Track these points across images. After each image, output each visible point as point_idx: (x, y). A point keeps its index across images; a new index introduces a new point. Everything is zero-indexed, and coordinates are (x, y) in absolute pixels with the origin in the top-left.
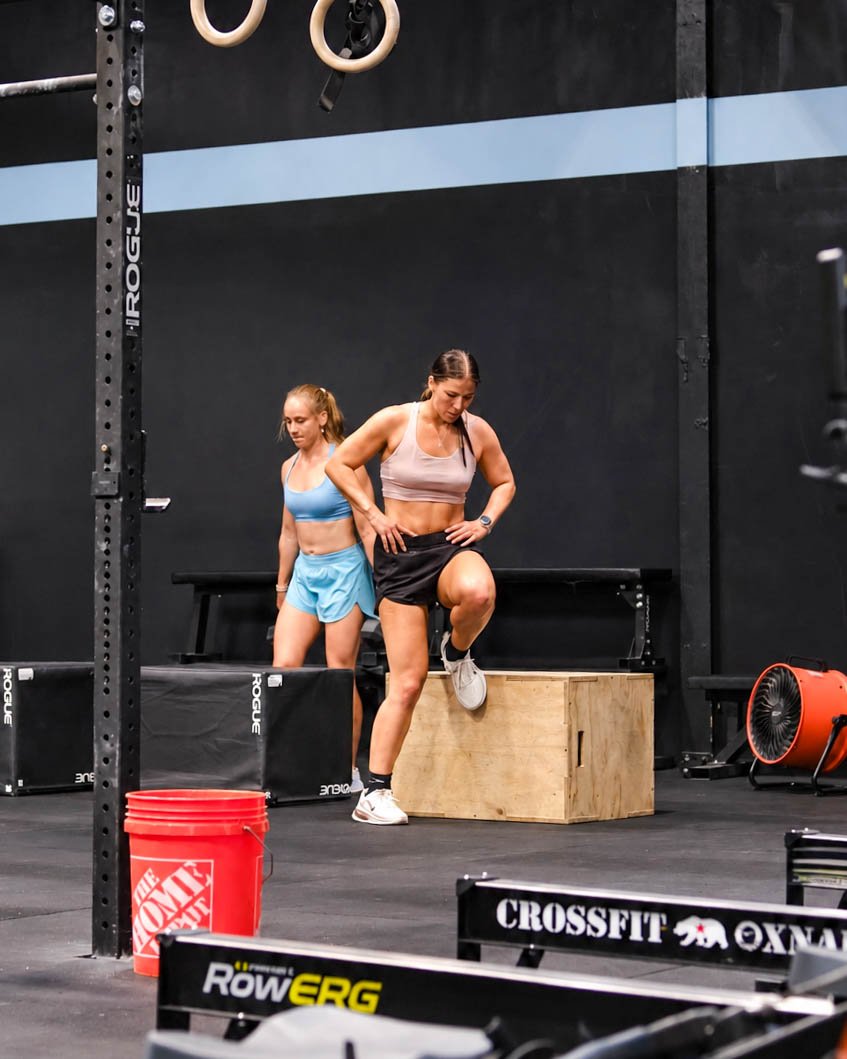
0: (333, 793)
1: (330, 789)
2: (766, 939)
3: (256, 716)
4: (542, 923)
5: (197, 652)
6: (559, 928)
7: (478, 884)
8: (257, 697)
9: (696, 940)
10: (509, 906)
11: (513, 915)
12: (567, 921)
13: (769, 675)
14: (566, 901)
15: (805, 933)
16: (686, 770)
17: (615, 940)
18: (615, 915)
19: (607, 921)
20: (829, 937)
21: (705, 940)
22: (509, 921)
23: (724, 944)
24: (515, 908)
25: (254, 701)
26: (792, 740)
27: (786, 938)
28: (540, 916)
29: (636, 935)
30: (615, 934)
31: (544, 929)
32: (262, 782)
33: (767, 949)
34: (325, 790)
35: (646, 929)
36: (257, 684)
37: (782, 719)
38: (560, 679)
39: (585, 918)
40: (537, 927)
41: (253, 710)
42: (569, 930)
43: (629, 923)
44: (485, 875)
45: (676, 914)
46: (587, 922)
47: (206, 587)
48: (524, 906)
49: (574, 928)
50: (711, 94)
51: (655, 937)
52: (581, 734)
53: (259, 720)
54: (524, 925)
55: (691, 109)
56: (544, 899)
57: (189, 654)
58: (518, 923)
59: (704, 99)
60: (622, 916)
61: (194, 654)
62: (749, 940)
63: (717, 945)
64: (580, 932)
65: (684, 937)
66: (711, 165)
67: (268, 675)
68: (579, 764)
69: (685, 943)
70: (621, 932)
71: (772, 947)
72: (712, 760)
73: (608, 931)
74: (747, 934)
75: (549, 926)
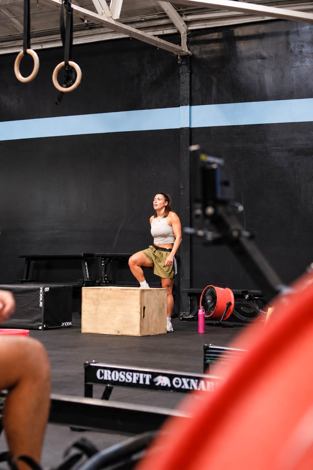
0: (65, 325)
1: (65, 324)
2: (183, 384)
3: (41, 301)
4: (111, 377)
5: (26, 279)
6: (117, 379)
7: (91, 364)
8: (41, 295)
9: (160, 384)
10: (101, 372)
11: (102, 374)
12: (119, 377)
13: (207, 289)
14: (119, 370)
15: (195, 382)
16: (181, 318)
17: (134, 384)
18: (135, 374)
19: (132, 377)
20: (202, 383)
21: (164, 384)
22: (101, 377)
23: (169, 385)
24: (103, 372)
25: (40, 296)
26: (213, 311)
27: (189, 383)
28: (111, 375)
29: (141, 382)
30: (135, 381)
31: (112, 380)
32: (43, 321)
33: (183, 387)
34: (63, 324)
35: (144, 379)
36: (41, 291)
37: (211, 303)
38: (138, 290)
39: (125, 376)
40: (110, 379)
41: (40, 299)
42: (120, 380)
43: (139, 378)
44: (94, 361)
45: (154, 375)
46: (126, 377)
47: (29, 259)
48: (106, 371)
49: (122, 379)
50: (191, 105)
51: (148, 382)
52: (144, 308)
53: (42, 302)
54: (106, 378)
55: (184, 109)
56: (112, 370)
57: (24, 280)
58: (104, 378)
59: (189, 106)
60: (137, 376)
61: (25, 280)
62: (177, 384)
63: (167, 385)
64: (123, 381)
65: (157, 382)
66: (191, 127)
67: (44, 288)
68: (144, 317)
69: (157, 384)
70: (137, 381)
71: (185, 387)
72: (189, 315)
73: (132, 380)
74: (177, 382)
75: (114, 379)
